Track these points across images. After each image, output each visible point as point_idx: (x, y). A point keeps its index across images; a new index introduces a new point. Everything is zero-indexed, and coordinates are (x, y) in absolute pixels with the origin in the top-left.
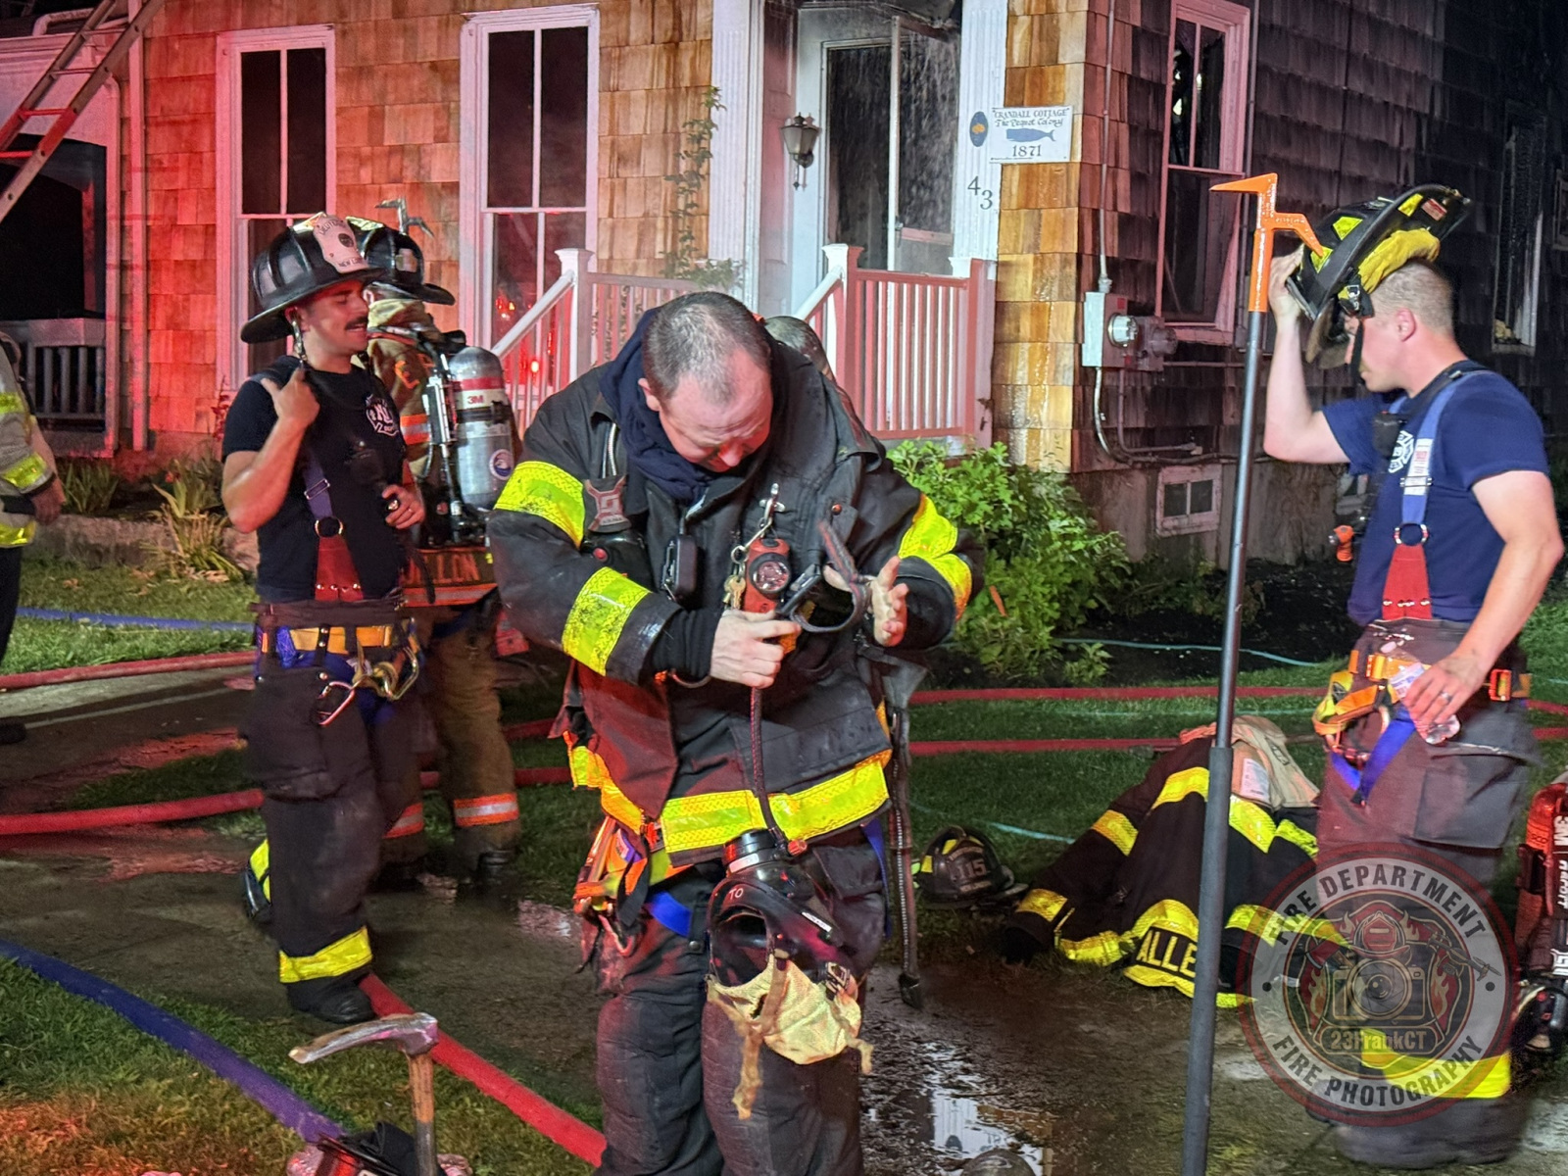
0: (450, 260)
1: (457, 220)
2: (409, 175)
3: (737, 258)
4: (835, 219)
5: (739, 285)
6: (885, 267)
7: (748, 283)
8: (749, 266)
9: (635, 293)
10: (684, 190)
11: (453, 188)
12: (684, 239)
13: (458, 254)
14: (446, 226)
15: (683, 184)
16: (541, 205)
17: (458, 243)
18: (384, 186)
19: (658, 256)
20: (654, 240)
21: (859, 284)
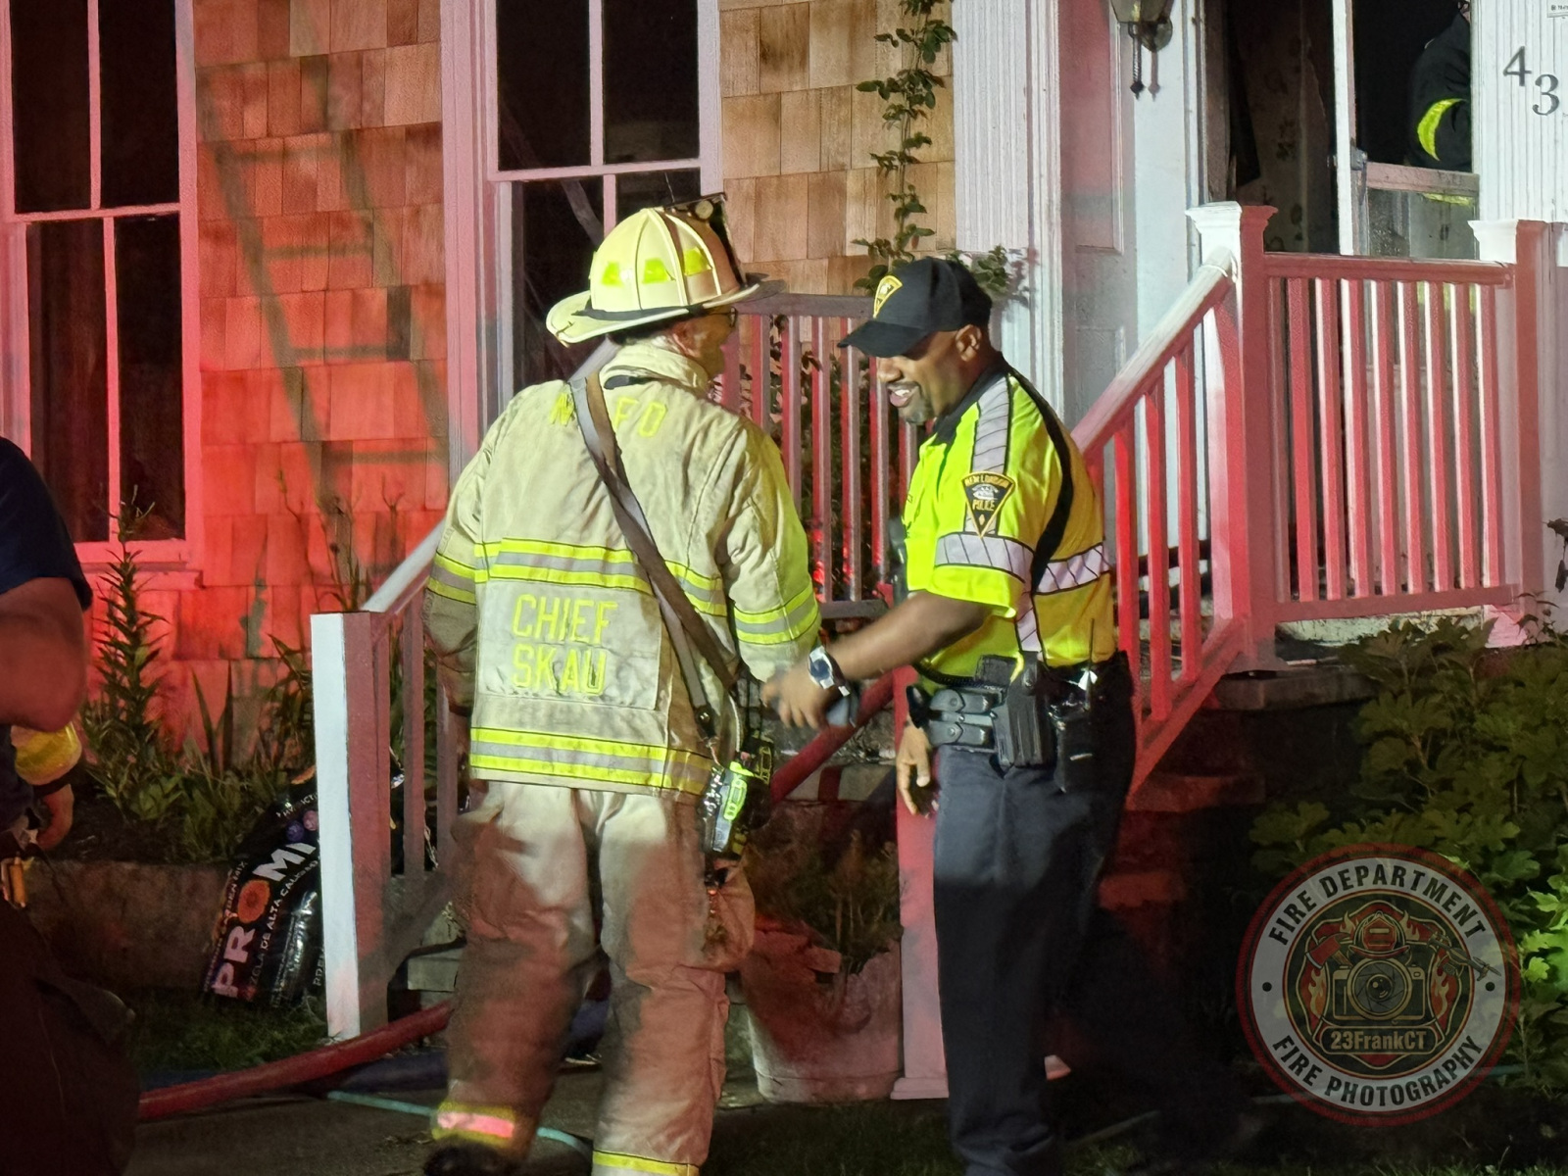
0: (427, 284)
1: (439, 200)
2: (343, 114)
3: (1014, 242)
4: (1224, 153)
5: (1024, 301)
6: (1333, 245)
7: (1041, 297)
8: (1044, 258)
9: (803, 329)
10: (900, 110)
11: (429, 135)
12: (903, 212)
13: (442, 267)
14: (417, 212)
15: (896, 99)
16: (608, 160)
17: (441, 248)
18: (295, 142)
19: (851, 251)
20: (842, 218)
21: (1273, 286)
